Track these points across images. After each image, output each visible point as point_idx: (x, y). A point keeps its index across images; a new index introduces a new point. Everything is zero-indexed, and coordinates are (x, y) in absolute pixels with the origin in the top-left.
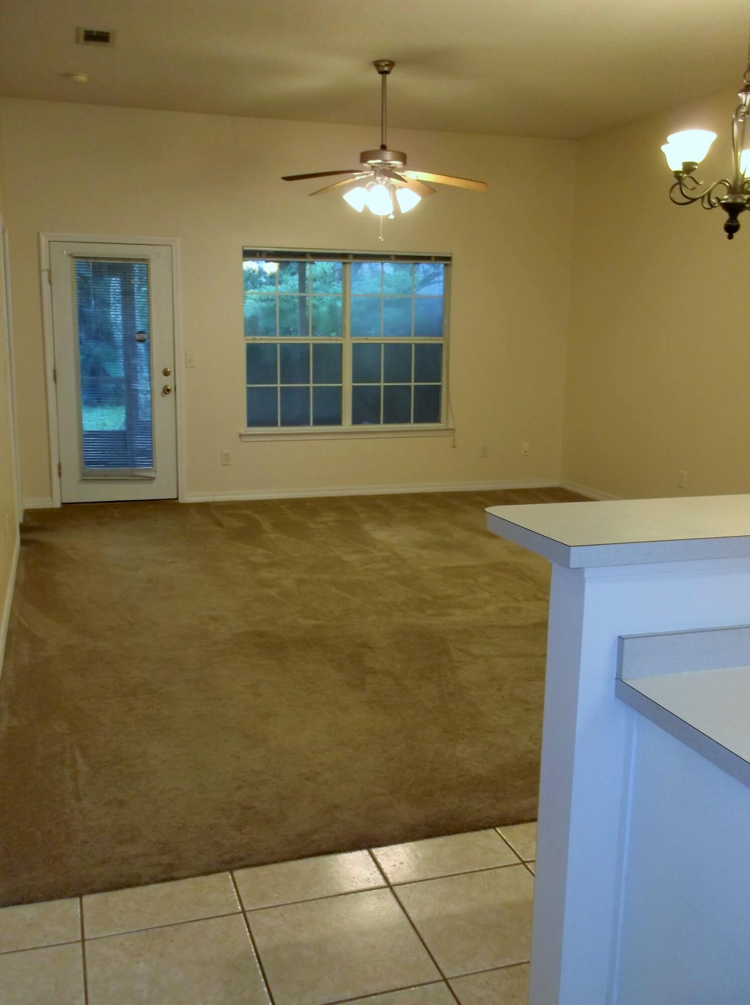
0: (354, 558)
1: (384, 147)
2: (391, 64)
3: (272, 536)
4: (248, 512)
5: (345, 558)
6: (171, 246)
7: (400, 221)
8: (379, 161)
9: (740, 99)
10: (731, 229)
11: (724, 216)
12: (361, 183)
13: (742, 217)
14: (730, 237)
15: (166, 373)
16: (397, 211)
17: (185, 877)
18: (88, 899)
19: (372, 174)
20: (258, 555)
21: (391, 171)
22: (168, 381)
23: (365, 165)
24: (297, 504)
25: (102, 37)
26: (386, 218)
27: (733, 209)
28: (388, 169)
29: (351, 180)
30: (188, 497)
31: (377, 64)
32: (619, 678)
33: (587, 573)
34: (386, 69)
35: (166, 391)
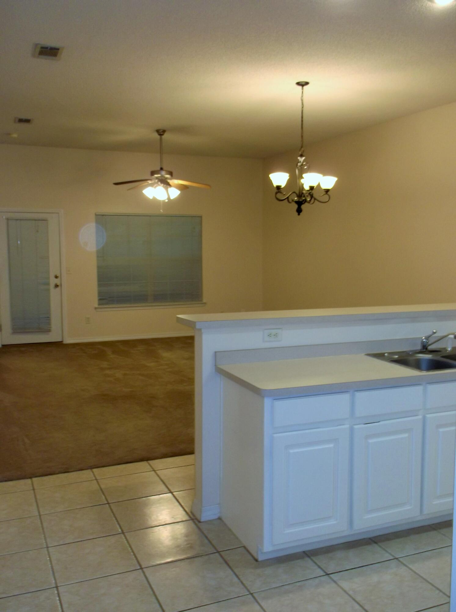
0: (152, 364)
1: (162, 169)
2: (164, 131)
3: (111, 356)
4: (99, 347)
5: (148, 365)
6: (59, 213)
7: (170, 203)
8: (159, 175)
9: (298, 160)
10: (299, 211)
11: (296, 206)
12: (152, 185)
13: (303, 207)
14: (299, 214)
15: (56, 277)
16: (169, 198)
17: (72, 472)
18: (34, 479)
19: (157, 181)
20: (105, 364)
21: (165, 180)
22: (57, 281)
23: (153, 177)
24: (125, 343)
25: (28, 121)
26: (164, 201)
27: (300, 204)
28: (164, 179)
29: (146, 184)
30: (68, 340)
31: (158, 131)
32: (215, 365)
33: (203, 331)
34: (162, 133)
35: (57, 286)
